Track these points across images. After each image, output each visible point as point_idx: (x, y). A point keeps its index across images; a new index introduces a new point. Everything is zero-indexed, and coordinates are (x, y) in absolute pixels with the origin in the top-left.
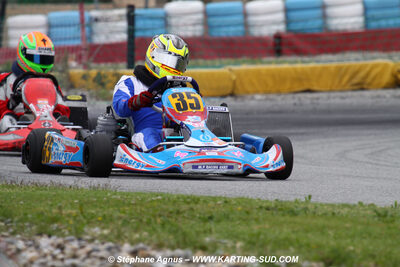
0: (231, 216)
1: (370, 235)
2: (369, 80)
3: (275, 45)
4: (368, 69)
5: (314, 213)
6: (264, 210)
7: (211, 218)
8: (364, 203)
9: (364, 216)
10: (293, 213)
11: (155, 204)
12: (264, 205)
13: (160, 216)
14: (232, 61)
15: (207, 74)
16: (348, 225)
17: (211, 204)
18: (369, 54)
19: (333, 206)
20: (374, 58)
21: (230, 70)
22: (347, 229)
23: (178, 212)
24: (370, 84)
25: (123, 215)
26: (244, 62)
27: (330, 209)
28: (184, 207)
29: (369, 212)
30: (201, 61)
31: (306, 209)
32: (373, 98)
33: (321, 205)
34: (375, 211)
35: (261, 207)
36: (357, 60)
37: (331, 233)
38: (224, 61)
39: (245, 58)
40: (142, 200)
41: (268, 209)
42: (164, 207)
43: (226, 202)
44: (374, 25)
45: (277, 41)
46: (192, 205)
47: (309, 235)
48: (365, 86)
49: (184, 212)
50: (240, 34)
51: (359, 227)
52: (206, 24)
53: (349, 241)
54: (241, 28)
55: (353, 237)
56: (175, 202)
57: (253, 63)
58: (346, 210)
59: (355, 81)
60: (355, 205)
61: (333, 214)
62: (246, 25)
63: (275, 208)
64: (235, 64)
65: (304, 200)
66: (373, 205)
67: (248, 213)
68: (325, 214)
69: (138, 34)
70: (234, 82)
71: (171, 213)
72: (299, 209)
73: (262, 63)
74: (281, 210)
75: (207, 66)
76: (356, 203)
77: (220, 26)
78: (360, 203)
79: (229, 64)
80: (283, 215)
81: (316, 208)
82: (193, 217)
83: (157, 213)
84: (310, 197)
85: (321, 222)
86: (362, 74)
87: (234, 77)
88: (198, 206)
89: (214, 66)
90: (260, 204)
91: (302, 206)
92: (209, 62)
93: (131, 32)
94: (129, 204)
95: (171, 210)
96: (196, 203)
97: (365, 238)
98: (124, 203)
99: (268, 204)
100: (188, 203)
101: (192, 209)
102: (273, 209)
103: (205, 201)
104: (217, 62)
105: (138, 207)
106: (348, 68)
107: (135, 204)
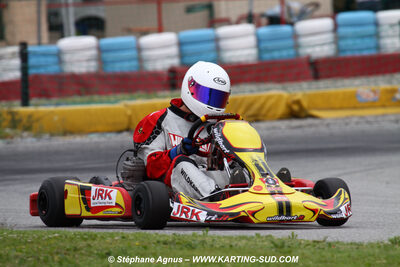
0: (129, 252)
2: (264, 112)
3: (169, 79)
4: (262, 101)
5: (212, 246)
6: (162, 245)
7: (109, 254)
8: (262, 235)
9: (262, 248)
10: (191, 247)
11: (52, 242)
12: (162, 239)
13: (57, 253)
14: (127, 96)
15: (102, 110)
17: (109, 240)
18: (263, 86)
19: (230, 238)
20: (268, 90)
21: (126, 106)
23: (75, 249)
24: (265, 115)
25: (19, 254)
26: (139, 97)
27: (228, 242)
28: (82, 244)
29: (266, 243)
30: (96, 97)
31: (203, 242)
32: (268, 129)
33: (219, 238)
34: (273, 242)
35: (158, 242)
36: (252, 91)
38: (120, 96)
39: (139, 93)
40: (39, 238)
41: (165, 243)
42: (62, 244)
43: (123, 237)
44: (267, 57)
45: (172, 75)
46: (89, 242)
48: (260, 118)
49: (82, 248)
50: (134, 69)
52: (100, 60)
54: (134, 64)
56: (72, 239)
57: (149, 98)
58: (244, 242)
59: (250, 112)
60: (253, 237)
61: (231, 246)
62: (140, 60)
63: (173, 242)
64: (131, 99)
67: (145, 248)
68: (223, 247)
69: (32, 72)
70: (130, 118)
71: (68, 250)
72: (197, 242)
73: (158, 97)
74: (179, 244)
75: (101, 102)
76: (254, 235)
77: (113, 62)
78: (257, 235)
79: (124, 99)
80: (181, 249)
81: (213, 240)
82: (91, 254)
83: (55, 250)
86: (257, 106)
87: (129, 112)
88: (96, 242)
89: (109, 102)
90: (158, 238)
91: (200, 239)
92: (104, 98)
93: (24, 69)
94: (26, 243)
95: (68, 247)
96: (94, 239)
99: (166, 238)
100: (86, 240)
101: (89, 246)
102: (171, 243)
103: (102, 237)
104: (112, 97)
105: (35, 246)
106: (243, 100)
107: (32, 242)
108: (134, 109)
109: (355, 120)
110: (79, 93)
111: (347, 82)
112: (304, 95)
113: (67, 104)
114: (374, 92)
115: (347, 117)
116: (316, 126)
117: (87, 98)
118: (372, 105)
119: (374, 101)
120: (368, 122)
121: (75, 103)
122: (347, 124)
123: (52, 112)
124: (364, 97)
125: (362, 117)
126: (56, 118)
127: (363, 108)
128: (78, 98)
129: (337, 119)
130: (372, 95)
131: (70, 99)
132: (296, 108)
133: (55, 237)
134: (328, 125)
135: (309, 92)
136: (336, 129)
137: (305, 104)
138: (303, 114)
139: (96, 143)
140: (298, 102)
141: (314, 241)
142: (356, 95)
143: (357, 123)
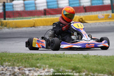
0: (44, 59)
1: (83, 62)
5: (66, 57)
6: (52, 57)
7: (38, 59)
8: (80, 54)
9: (80, 57)
10: (61, 57)
11: (22, 56)
12: (52, 55)
13: (24, 59)
15: (26, 21)
16: (76, 60)
17: (37, 55)
19: (71, 55)
21: (33, 20)
22: (76, 61)
23: (28, 58)
25: (13, 59)
28: (30, 56)
29: (81, 56)
30: (24, 17)
31: (64, 56)
33: (68, 55)
34: (83, 56)
35: (51, 56)
37: (72, 62)
38: (31, 17)
39: (36, 16)
40: (18, 55)
41: (53, 56)
42: (24, 56)
43: (41, 55)
46: (32, 56)
47: (66, 63)
49: (30, 58)
51: (79, 60)
52: (24, 7)
53: (77, 64)
55: (78, 63)
56: (27, 55)
60: (77, 55)
61: (72, 57)
63: (55, 56)
65: (63, 54)
66: (82, 54)
67: (48, 57)
68: (69, 57)
70: (34, 23)
71: (26, 58)
74: (57, 56)
76: (77, 54)
77: (28, 7)
78: (78, 54)
80: (58, 58)
81: (67, 55)
82: (33, 59)
83: (23, 58)
84: (64, 53)
85: (69, 59)
87: (34, 22)
88: (34, 56)
94: (14, 56)
95: (26, 57)
97: (81, 63)
98: (13, 56)
100: (31, 55)
101: (32, 57)
104: (29, 17)
105: (17, 57)
107: (16, 56)
108: (35, 20)
109: (98, 23)
110: (19, 16)
111: (95, 13)
112: (83, 16)
113: (16, 19)
114: (103, 15)
115: (95, 23)
116: (87, 25)
117: (21, 18)
118: (102, 19)
119: (103, 18)
120: (101, 24)
121: (18, 19)
122: (96, 25)
123: (12, 22)
124: (100, 17)
125: (100, 23)
126: (14, 23)
127: (100, 20)
128: (19, 18)
129: (92, 23)
130: (102, 16)
131: (17, 18)
132: (81, 20)
133: (22, 55)
134: (90, 25)
135: (84, 16)
136: (93, 26)
137: (84, 19)
138: (83, 22)
139: (25, 30)
140: (82, 19)
141: (94, 56)
142: (98, 16)
143: (99, 24)
